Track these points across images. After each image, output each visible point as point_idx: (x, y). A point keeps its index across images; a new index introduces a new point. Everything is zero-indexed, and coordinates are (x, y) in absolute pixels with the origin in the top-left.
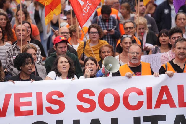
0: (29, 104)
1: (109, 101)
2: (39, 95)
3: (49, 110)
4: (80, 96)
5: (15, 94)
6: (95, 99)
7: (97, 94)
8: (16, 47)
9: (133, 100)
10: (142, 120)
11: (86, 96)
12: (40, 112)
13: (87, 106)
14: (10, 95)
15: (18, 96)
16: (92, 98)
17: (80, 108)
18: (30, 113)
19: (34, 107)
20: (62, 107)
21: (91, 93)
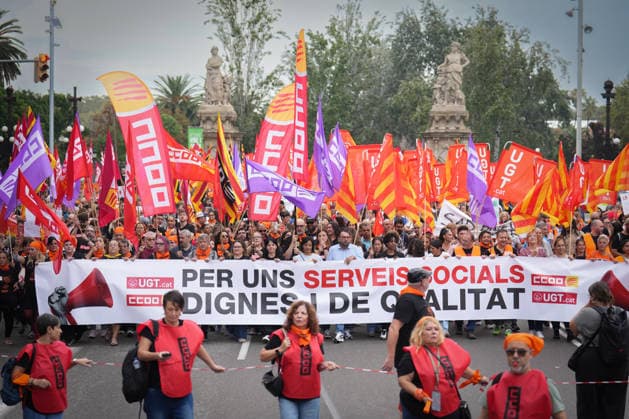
1: (441, 275)
2: (392, 270)
5: (373, 269)
9: (460, 275)
10: (466, 292)
12: (392, 283)
18: (384, 284)
19: (387, 280)
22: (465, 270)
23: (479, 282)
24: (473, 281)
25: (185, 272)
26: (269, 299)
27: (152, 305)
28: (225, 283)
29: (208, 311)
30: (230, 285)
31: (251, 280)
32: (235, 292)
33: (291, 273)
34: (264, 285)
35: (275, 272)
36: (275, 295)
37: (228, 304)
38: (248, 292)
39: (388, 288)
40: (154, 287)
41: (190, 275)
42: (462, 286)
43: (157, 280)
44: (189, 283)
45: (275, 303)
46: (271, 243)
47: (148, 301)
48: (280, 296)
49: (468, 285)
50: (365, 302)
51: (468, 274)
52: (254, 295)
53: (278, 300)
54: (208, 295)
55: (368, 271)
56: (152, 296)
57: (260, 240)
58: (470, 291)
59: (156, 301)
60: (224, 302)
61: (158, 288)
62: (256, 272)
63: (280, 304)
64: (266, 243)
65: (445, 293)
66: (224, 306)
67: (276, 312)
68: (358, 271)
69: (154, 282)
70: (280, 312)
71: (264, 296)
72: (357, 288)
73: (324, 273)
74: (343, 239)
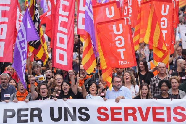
5: (153, 107)
8: (158, 78)
25: (6, 111)
28: (36, 119)
30: (40, 120)
31: (56, 116)
33: (87, 109)
34: (66, 120)
35: (74, 109)
41: (9, 113)
44: (8, 120)
46: (65, 84)
55: (148, 109)
62: (60, 109)
68: (140, 108)
73: (112, 109)
74: (117, 83)
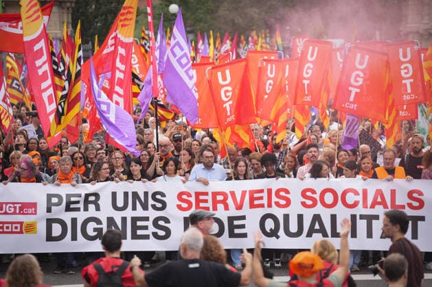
0: (261, 198)
1: (329, 198)
2: (270, 191)
3: (277, 204)
4: (303, 194)
5: (250, 191)
6: (317, 196)
7: (319, 192)
9: (351, 198)
10: (358, 217)
11: (309, 194)
12: (270, 206)
13: (309, 202)
14: (246, 192)
15: (252, 193)
16: (314, 196)
17: (304, 204)
18: (262, 206)
19: (265, 201)
20: (288, 202)
21: (314, 192)
22: (356, 193)
23: (373, 206)
24: (365, 206)
26: (139, 223)
27: (12, 232)
28: (92, 207)
29: (74, 238)
30: (98, 209)
31: (120, 203)
32: (102, 216)
34: (134, 208)
35: (146, 194)
36: (147, 219)
37: (95, 230)
38: (117, 216)
39: (266, 211)
40: (15, 213)
41: (55, 200)
42: (353, 211)
43: (18, 206)
45: (146, 228)
46: (133, 164)
47: (7, 228)
48: (151, 220)
49: (360, 210)
50: (243, 226)
51: (360, 198)
52: (124, 220)
53: (150, 224)
54: (74, 221)
56: (12, 223)
57: (121, 161)
58: (362, 217)
59: (16, 228)
60: (91, 227)
61: (20, 213)
62: (126, 194)
63: (152, 229)
64: (129, 164)
65: (334, 218)
66: (91, 232)
67: (147, 237)
68: (233, 194)
69: (15, 208)
70: (151, 236)
71: (134, 220)
72: (233, 212)
74: (207, 159)
